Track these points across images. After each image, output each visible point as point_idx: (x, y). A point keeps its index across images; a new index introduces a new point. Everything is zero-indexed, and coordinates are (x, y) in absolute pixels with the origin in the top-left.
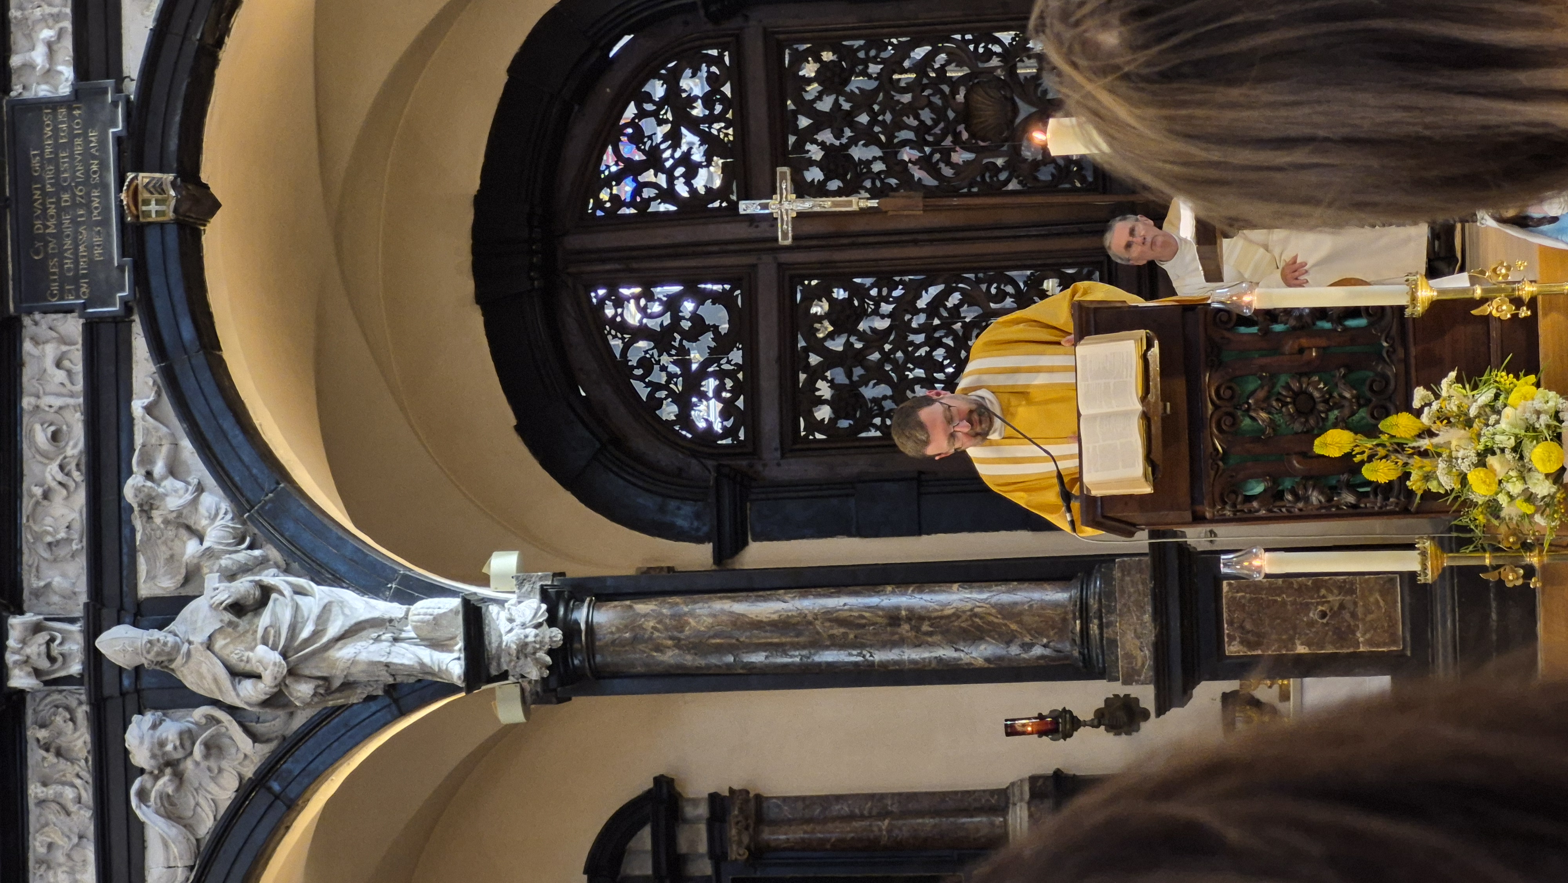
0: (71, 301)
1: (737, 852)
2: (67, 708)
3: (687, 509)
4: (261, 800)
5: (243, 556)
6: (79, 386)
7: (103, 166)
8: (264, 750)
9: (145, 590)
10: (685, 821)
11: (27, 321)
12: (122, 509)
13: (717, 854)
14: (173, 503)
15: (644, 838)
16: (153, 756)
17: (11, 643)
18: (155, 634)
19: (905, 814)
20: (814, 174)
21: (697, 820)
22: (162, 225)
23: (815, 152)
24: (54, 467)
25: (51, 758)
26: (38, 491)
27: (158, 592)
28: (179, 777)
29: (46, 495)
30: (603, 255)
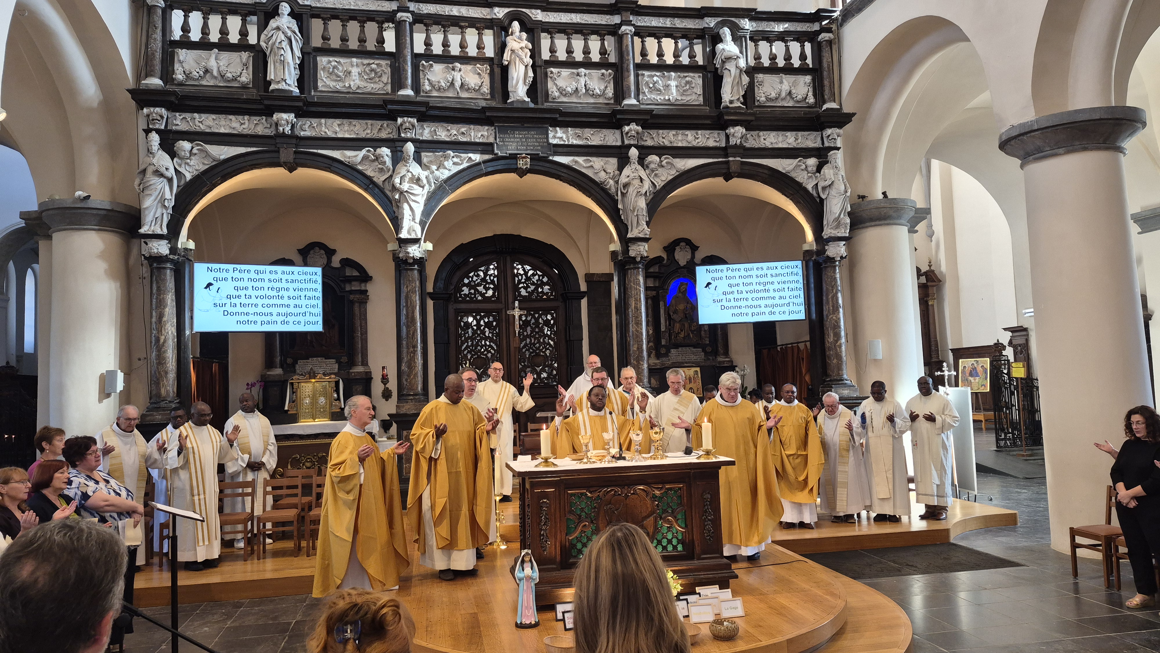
0: (498, 140)
1: (352, 297)
2: (392, 132)
3: (442, 286)
4: (367, 182)
5: (432, 180)
6: (477, 140)
7: (532, 150)
8: (381, 184)
9: (423, 154)
10: (361, 284)
11: (493, 128)
12: (444, 150)
13: (351, 292)
14: (446, 163)
15: (356, 273)
16: (379, 155)
17: (410, 119)
18: (412, 158)
19: (362, 340)
20: (524, 318)
21: (361, 287)
22: (517, 164)
23: (529, 318)
24: (455, 133)
25: (379, 127)
26: (449, 128)
27: (423, 157)
28: (374, 161)
29: (448, 130)
30: (505, 265)
